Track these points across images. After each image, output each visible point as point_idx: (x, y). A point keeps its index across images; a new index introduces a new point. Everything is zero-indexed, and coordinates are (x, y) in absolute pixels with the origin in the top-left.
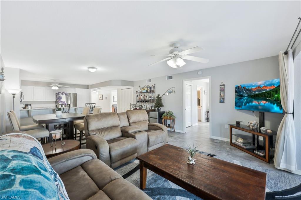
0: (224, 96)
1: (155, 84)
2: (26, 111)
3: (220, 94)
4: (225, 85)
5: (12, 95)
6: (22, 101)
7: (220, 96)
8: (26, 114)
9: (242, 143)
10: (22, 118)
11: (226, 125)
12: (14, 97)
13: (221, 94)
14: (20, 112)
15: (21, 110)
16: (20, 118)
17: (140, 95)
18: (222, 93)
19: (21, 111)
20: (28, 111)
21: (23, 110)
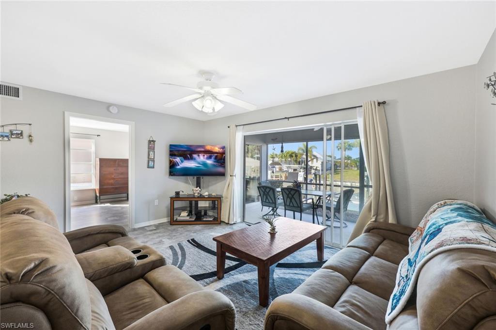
0: (154, 157)
3: (149, 155)
4: (155, 141)
7: (148, 158)
9: (188, 216)
11: (156, 201)
13: (151, 155)
18: (151, 152)
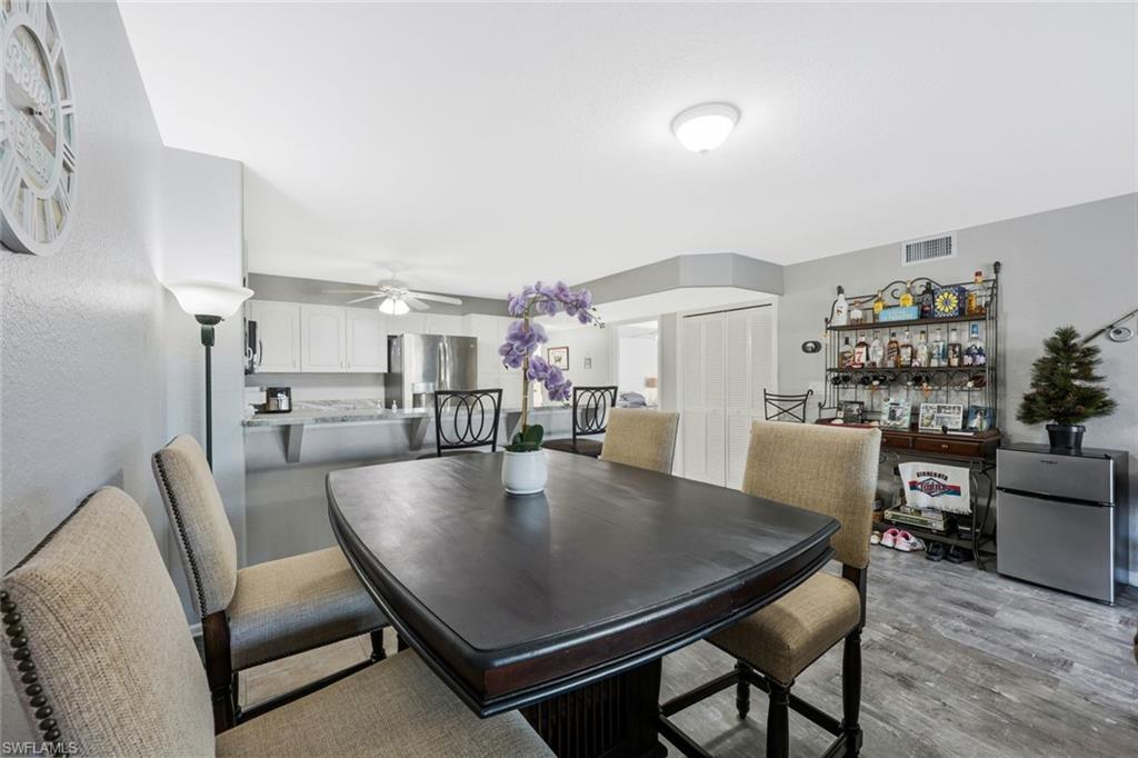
1: (997, 266)
2: (276, 429)
5: (199, 326)
6: (258, 369)
8: (272, 450)
10: (253, 471)
12: (208, 339)
14: (244, 435)
15: (249, 424)
16: (243, 470)
17: (853, 341)
19: (249, 430)
20: (285, 431)
21: (259, 424)
